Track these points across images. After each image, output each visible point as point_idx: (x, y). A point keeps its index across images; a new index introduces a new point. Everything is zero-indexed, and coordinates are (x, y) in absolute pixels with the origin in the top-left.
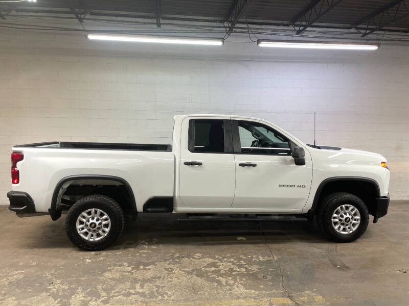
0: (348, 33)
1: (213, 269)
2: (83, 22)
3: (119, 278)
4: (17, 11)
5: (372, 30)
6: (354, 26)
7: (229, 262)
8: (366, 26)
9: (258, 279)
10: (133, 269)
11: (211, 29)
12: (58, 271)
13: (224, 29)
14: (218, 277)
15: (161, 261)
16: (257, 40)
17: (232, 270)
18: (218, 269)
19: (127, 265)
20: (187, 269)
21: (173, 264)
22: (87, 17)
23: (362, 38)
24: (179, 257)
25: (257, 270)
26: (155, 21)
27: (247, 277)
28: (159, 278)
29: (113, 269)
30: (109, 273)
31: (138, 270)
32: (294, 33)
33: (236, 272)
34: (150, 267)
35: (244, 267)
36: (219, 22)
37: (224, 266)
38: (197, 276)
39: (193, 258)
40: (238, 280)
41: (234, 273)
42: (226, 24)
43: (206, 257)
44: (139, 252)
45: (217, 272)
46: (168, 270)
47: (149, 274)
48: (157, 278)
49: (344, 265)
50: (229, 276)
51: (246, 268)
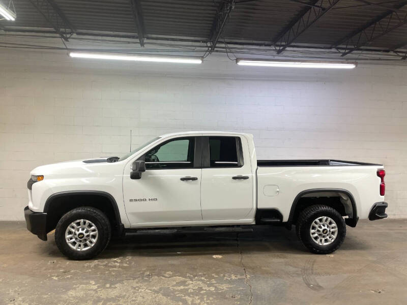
0: (328, 53)
1: (182, 287)
2: (68, 41)
3: (83, 296)
4: (6, 30)
5: (351, 50)
6: (334, 46)
7: (199, 280)
8: (345, 46)
9: (227, 298)
10: (99, 287)
11: (194, 48)
12: (22, 289)
13: (207, 49)
14: (185, 296)
15: (130, 279)
16: (236, 58)
17: (201, 289)
18: (186, 287)
19: (94, 283)
20: (154, 288)
21: (141, 283)
22: (73, 36)
23: (341, 57)
24: (149, 275)
25: (227, 289)
26: (138, 41)
27: (215, 297)
28: (123, 297)
29: (78, 287)
30: (74, 291)
31: (104, 288)
32: (275, 53)
33: (205, 291)
34: (116, 286)
35: (213, 286)
36: (203, 42)
37: (192, 285)
38: (164, 295)
39: (163, 276)
40: (205, 299)
41: (202, 292)
42: (209, 44)
43: (177, 276)
44: (108, 270)
45: (185, 292)
46: (135, 288)
47: (113, 293)
48: (121, 297)
49: (318, 284)
50: (197, 295)
51: (216, 287)
